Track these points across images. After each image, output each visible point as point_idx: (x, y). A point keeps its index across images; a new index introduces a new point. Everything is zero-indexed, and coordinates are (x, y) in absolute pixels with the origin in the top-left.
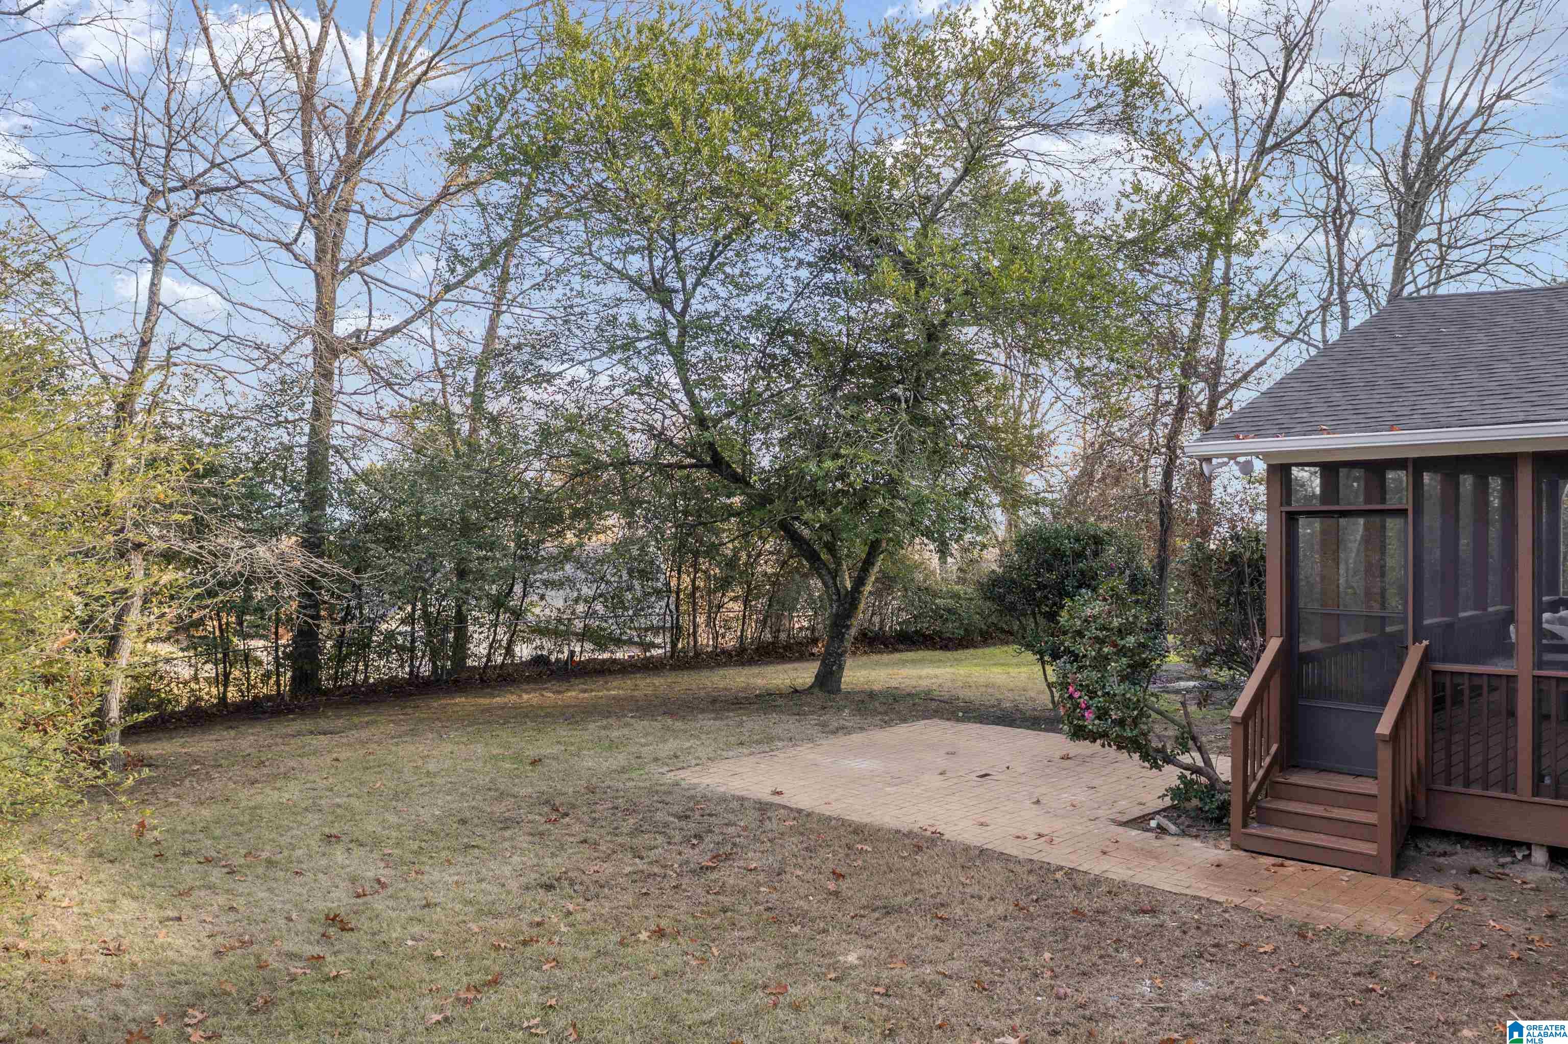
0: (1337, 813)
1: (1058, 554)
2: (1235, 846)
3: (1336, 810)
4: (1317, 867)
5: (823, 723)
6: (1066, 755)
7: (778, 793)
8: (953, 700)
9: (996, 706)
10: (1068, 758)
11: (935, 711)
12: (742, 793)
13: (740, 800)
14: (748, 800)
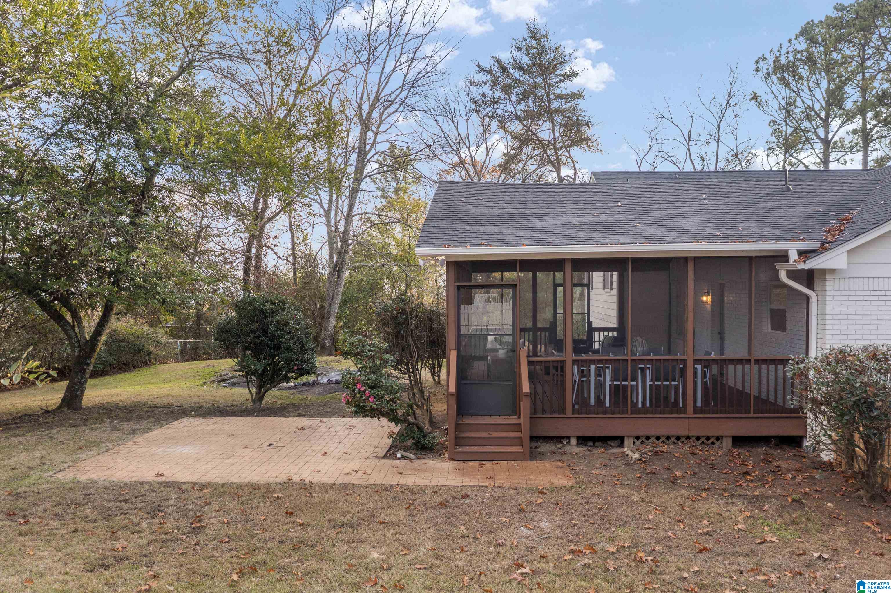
0: (495, 435)
1: (263, 312)
2: (452, 459)
3: (493, 433)
4: (499, 462)
5: (115, 429)
6: (299, 428)
7: (161, 475)
8: (168, 406)
9: (201, 407)
10: (302, 429)
11: (173, 413)
12: (133, 479)
13: (142, 483)
14: (149, 483)
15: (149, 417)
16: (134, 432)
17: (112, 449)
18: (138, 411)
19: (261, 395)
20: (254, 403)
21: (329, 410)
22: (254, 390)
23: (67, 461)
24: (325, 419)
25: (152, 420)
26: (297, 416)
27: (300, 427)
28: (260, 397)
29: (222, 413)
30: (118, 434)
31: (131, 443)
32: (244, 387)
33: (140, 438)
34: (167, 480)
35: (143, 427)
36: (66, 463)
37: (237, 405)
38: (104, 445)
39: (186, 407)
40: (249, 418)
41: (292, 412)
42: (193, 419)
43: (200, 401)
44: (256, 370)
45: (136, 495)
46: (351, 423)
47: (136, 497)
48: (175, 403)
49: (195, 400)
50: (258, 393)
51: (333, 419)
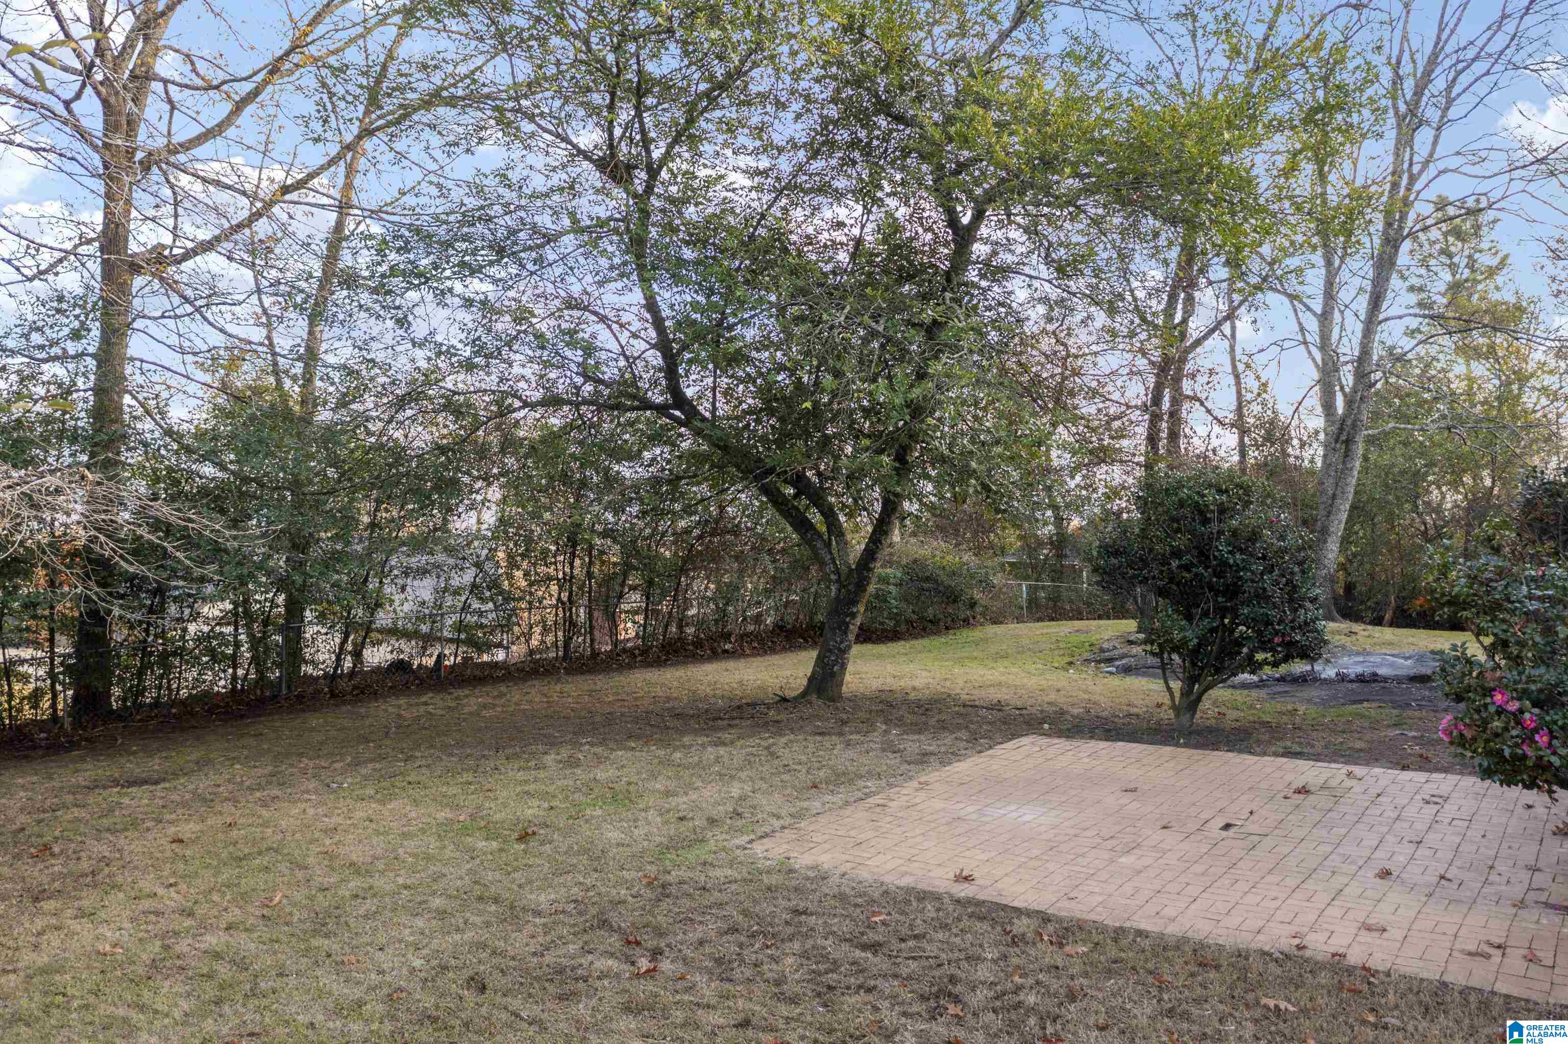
5: (889, 748)
6: (1295, 786)
7: (966, 878)
8: (998, 706)
9: (1062, 713)
10: (1303, 791)
11: (1005, 723)
12: (905, 882)
13: (923, 896)
14: (936, 897)
15: (959, 727)
16: (923, 759)
17: (874, 794)
18: (940, 712)
19: (1193, 697)
20: (1177, 716)
21: (1359, 745)
22: (1176, 685)
23: (783, 813)
24: (1359, 770)
25: (964, 735)
26: (1283, 755)
27: (1299, 784)
28: (1191, 702)
29: (1109, 731)
30: (892, 760)
31: (915, 784)
32: (1154, 676)
33: (934, 776)
34: (981, 897)
35: (943, 749)
36: (778, 817)
37: (1137, 715)
38: (861, 783)
39: (1033, 710)
40: (1168, 750)
41: (1269, 742)
42: (1043, 741)
43: (1061, 700)
44: (1184, 642)
45: (904, 931)
46: (1430, 789)
47: (903, 940)
48: (1012, 702)
49: (1052, 697)
50: (1186, 693)
51: (1377, 771)
